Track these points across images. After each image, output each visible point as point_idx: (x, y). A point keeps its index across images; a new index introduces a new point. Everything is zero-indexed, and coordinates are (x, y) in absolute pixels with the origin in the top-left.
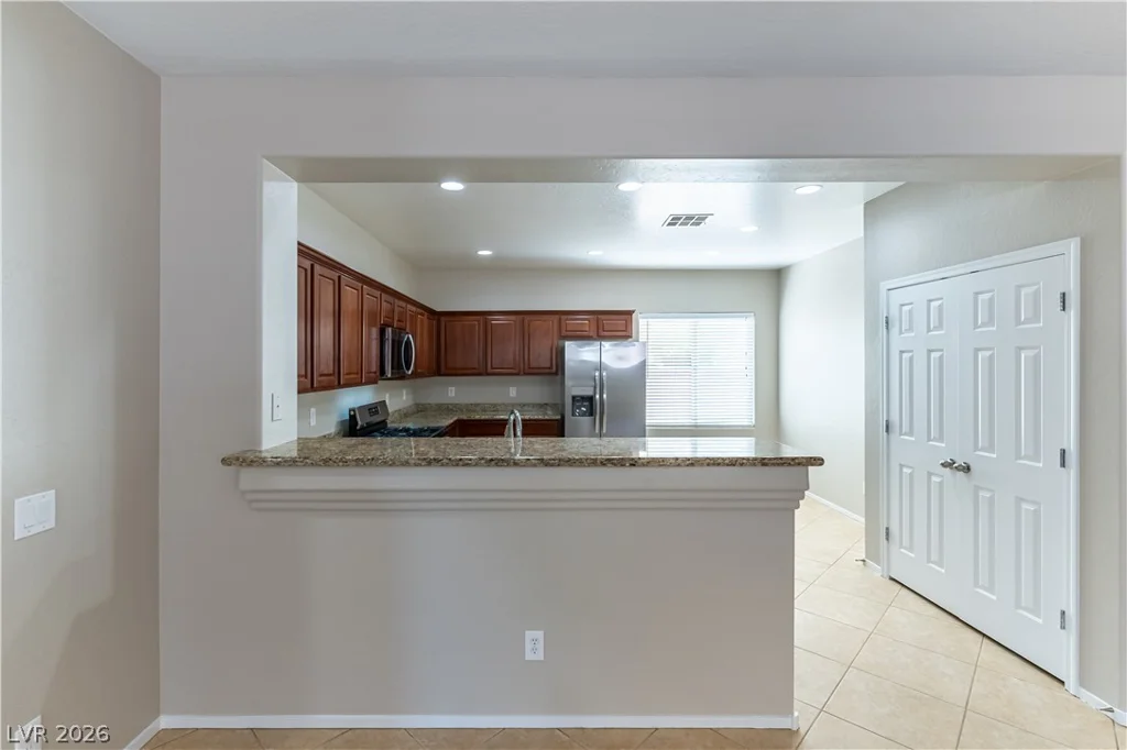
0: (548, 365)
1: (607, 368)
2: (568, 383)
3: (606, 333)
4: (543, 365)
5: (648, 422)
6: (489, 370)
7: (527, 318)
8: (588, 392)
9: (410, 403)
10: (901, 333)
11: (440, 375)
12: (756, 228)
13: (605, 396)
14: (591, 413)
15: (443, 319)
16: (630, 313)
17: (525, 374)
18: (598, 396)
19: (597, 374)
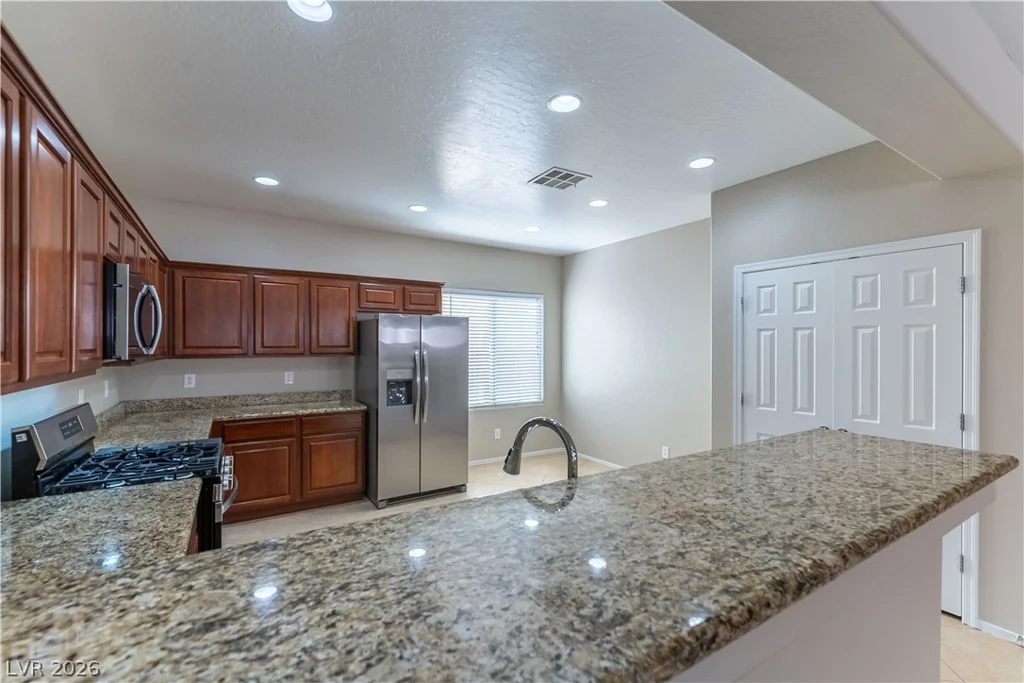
0: (344, 343)
1: (427, 347)
2: (382, 365)
3: (412, 307)
4: (336, 343)
5: (471, 403)
6: (259, 349)
7: (315, 283)
8: (406, 375)
9: (115, 400)
10: (759, 312)
11: (175, 356)
12: (606, 203)
13: (427, 379)
14: (410, 400)
15: (179, 274)
16: (438, 286)
17: (312, 354)
18: (418, 379)
19: (417, 353)
